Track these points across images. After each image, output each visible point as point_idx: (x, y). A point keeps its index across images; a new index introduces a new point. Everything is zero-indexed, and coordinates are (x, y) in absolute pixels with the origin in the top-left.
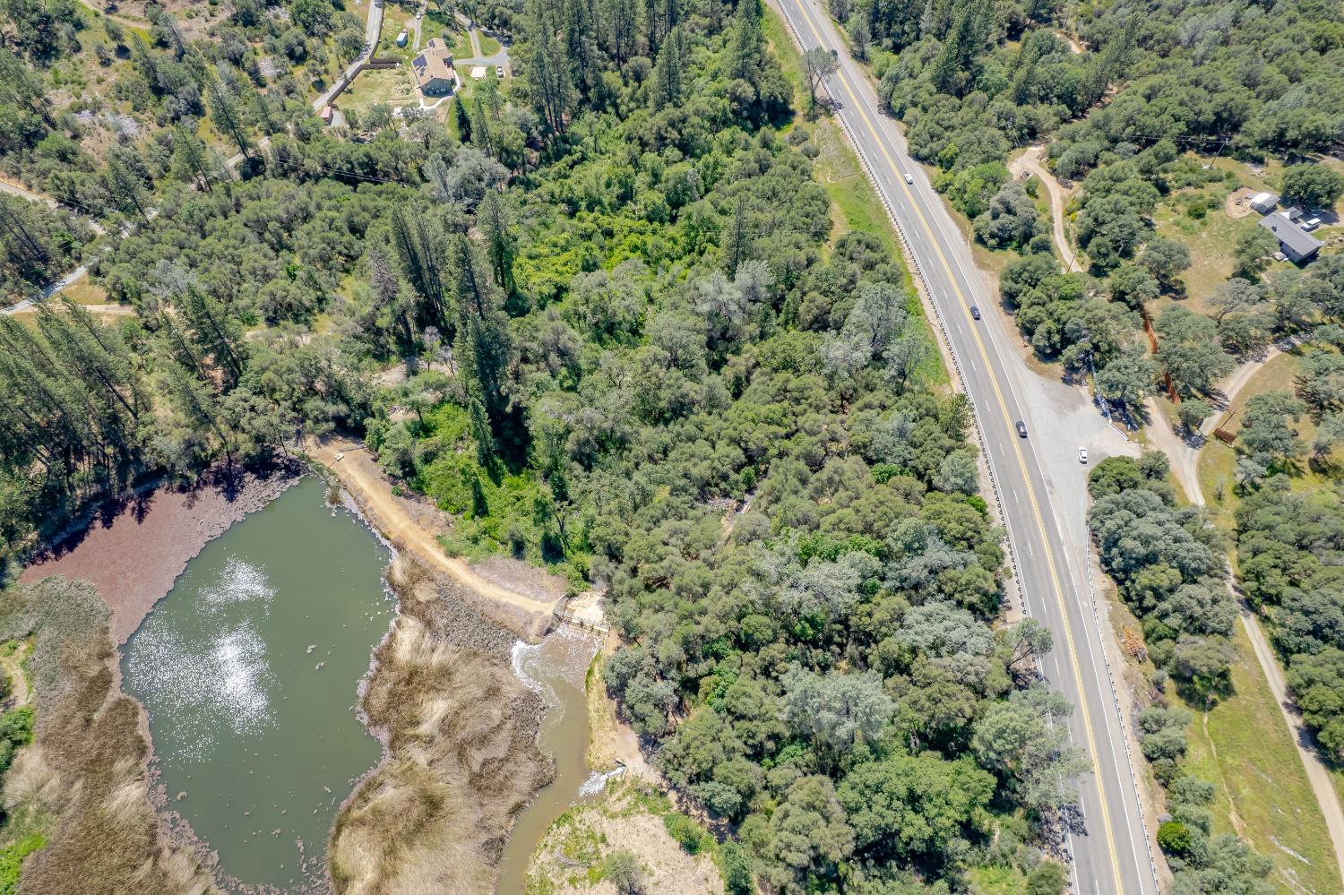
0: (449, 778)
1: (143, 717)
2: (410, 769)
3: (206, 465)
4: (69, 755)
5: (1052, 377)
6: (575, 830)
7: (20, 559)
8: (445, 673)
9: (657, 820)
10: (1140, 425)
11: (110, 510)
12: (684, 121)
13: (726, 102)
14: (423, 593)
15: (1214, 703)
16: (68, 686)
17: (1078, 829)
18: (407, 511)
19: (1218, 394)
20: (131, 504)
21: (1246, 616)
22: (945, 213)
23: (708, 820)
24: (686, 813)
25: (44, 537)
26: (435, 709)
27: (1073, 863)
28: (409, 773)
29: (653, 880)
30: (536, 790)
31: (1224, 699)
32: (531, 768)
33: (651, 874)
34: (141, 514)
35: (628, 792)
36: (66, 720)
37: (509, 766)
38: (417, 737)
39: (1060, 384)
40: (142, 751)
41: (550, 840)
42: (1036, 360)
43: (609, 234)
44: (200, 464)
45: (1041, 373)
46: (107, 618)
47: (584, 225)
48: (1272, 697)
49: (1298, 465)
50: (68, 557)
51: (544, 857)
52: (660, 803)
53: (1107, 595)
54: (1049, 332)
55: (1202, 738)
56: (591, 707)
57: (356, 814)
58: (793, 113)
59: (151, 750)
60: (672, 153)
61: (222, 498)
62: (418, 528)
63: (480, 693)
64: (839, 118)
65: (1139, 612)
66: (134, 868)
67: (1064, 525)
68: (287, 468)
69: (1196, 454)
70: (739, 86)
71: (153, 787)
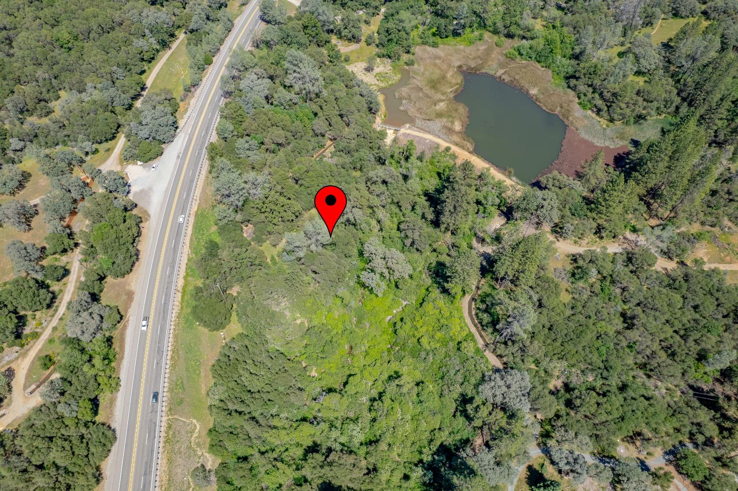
5: (141, 208)
6: (387, 83)
39: (140, 205)
45: (145, 212)
51: (396, 78)
71: (528, 93)
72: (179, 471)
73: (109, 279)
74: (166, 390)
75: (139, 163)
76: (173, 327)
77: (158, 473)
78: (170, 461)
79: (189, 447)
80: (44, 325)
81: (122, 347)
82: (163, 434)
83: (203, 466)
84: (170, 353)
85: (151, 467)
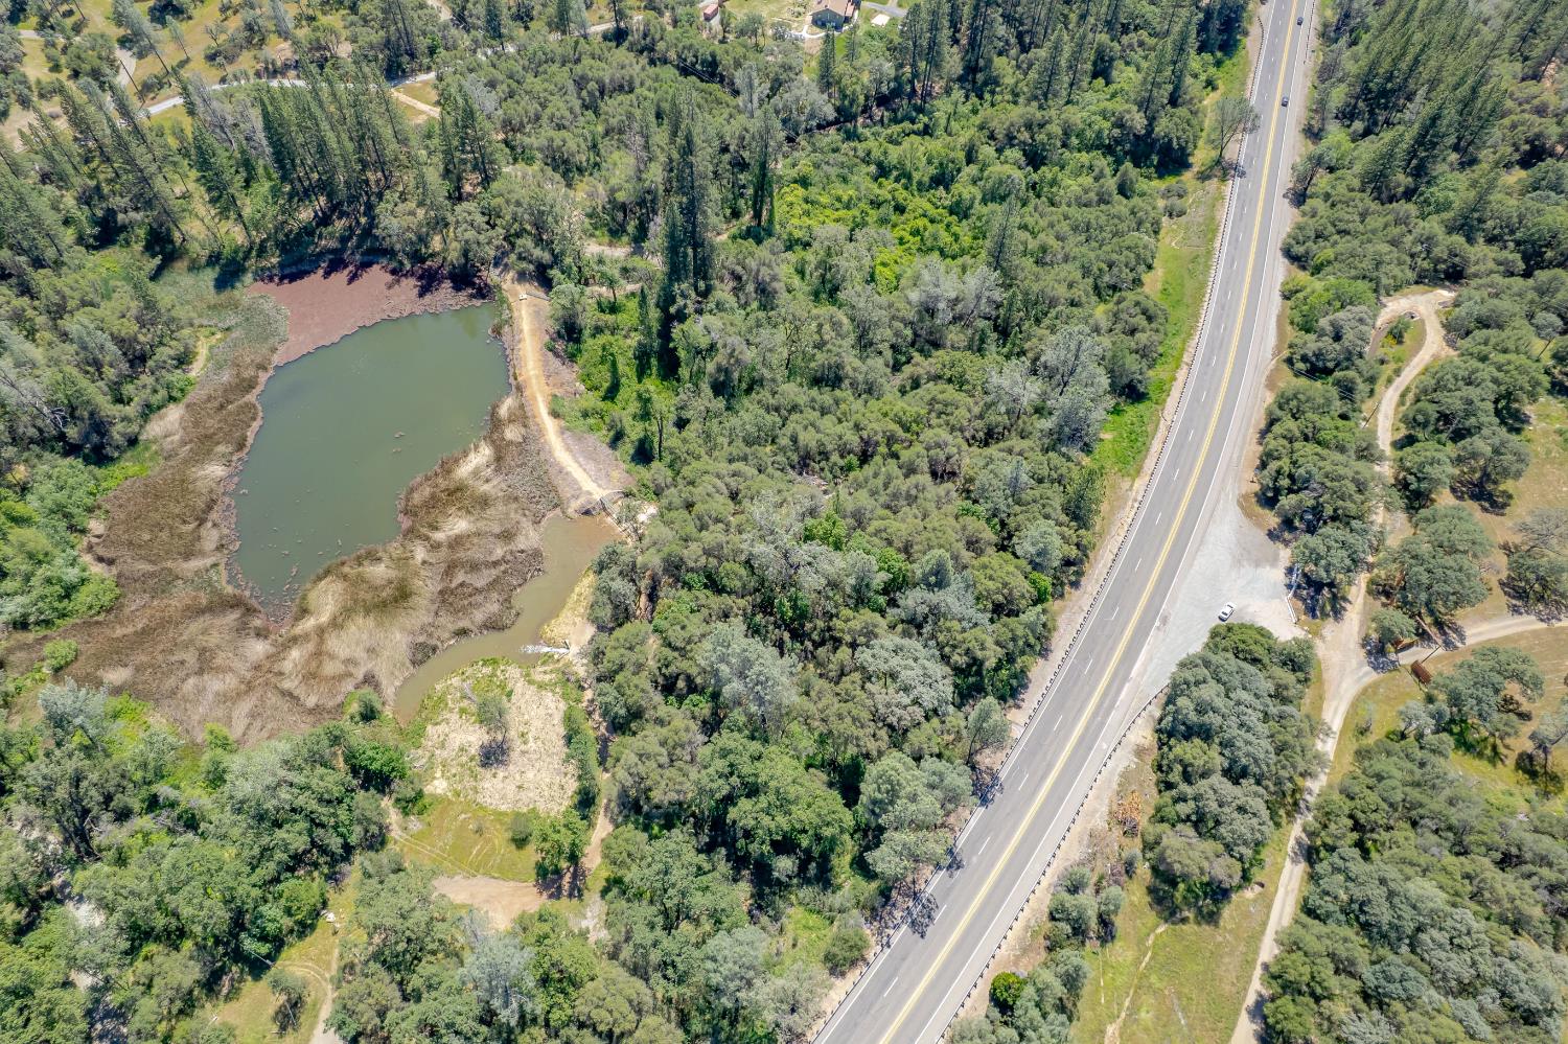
0: (429, 582)
1: (256, 425)
2: (407, 559)
3: (423, 260)
4: (196, 424)
5: (1259, 525)
6: (494, 675)
7: (255, 273)
8: (484, 502)
9: (563, 706)
10: (1325, 615)
11: (336, 265)
12: (1041, 126)
13: (1106, 125)
14: (512, 433)
15: (1184, 920)
16: (226, 377)
17: (918, 928)
18: (546, 363)
19: (1456, 631)
20: (351, 268)
21: (1294, 861)
22: (1274, 320)
23: (603, 730)
24: (590, 714)
25: (281, 265)
26: (458, 525)
27: (887, 951)
28: (403, 561)
29: (523, 747)
30: (487, 628)
31: (1199, 924)
32: (493, 608)
33: (525, 743)
34: (353, 278)
35: (558, 670)
36: (209, 399)
37: (479, 598)
38: (427, 538)
39: (1262, 536)
40: (241, 446)
41: (469, 671)
42: (1254, 500)
43: (900, 209)
44: (417, 257)
45: (1248, 514)
46: (282, 341)
47: (878, 191)
48: (1256, 952)
49: (1502, 750)
50: (286, 285)
51: (455, 681)
52: (575, 693)
53: (1140, 752)
54: (1279, 472)
55: (1141, 941)
56: (577, 590)
57: (346, 569)
58: (1188, 166)
59: (246, 450)
60: (1014, 154)
61: (416, 291)
62: (543, 380)
63: (497, 530)
64: (1233, 187)
65: (1162, 786)
66: (184, 522)
67: (1145, 666)
68: (480, 289)
69: (1370, 676)
70: (1129, 112)
71: (231, 476)
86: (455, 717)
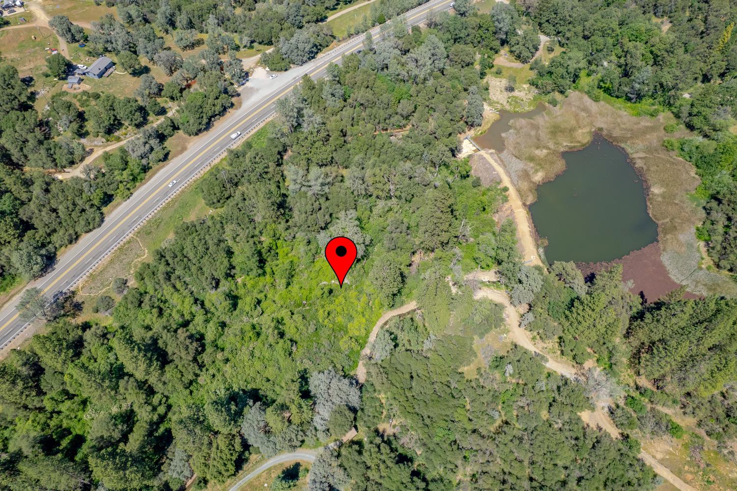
39: (242, 96)
45: (240, 103)
65: (323, 48)
71: (648, 188)
72: (112, 271)
73: (181, 132)
74: (147, 219)
75: (267, 69)
76: (186, 185)
77: (100, 262)
78: (112, 262)
79: (129, 263)
80: (127, 136)
81: (151, 177)
82: (122, 243)
83: (126, 281)
84: (170, 199)
85: (100, 256)
86: (524, 99)
